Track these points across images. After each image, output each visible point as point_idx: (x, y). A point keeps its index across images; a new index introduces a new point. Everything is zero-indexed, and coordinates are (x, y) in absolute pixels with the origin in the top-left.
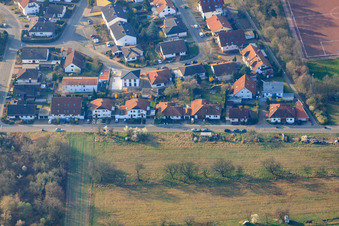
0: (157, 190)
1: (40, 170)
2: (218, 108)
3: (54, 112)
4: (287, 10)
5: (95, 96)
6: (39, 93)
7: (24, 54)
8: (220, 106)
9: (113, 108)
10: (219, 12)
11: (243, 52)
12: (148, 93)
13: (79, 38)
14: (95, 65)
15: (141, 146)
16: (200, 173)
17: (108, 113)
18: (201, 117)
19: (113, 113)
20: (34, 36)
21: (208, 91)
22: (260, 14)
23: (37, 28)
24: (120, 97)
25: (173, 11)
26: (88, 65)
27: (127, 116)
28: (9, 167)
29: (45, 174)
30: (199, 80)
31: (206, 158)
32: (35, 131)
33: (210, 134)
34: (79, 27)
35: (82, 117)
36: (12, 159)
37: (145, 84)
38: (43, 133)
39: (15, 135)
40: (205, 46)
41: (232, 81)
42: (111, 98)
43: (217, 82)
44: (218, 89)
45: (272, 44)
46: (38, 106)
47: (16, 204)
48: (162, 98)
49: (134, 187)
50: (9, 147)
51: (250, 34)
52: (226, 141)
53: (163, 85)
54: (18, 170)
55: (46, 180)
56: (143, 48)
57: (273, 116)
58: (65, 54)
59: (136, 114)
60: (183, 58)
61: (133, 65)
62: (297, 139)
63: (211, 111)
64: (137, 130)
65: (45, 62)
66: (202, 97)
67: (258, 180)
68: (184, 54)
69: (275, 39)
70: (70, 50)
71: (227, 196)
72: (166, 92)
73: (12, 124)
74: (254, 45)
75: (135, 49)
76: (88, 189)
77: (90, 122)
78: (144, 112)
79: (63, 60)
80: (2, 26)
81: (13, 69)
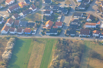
3: (81, 34)
5: (95, 29)
6: (77, 27)
7: (75, 15)
9: (100, 34)
13: (93, 10)
14: (96, 19)
17: (98, 35)
20: (79, 9)
23: (80, 6)
24: (102, 30)
26: (94, 19)
28: (64, 50)
29: (75, 53)
32: (74, 39)
34: (93, 7)
35: (90, 36)
36: (66, 47)
38: (77, 40)
39: (68, 40)
42: (99, 30)
46: (77, 31)
47: (65, 62)
49: (102, 59)
50: (66, 44)
54: (67, 51)
55: (75, 55)
58: (88, 15)
65: (81, 17)
70: (89, 14)
73: (68, 36)
76: (88, 59)
77: (92, 38)
79: (87, 17)
80: (70, 5)
81: (71, 19)
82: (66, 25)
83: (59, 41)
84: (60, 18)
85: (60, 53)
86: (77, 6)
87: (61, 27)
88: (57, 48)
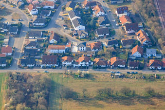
0: (93, 102)
1: (36, 92)
2: (124, 61)
3: (44, 63)
4: (159, 13)
5: (64, 55)
6: (36, 53)
7: (30, 34)
8: (125, 60)
9: (73, 61)
10: (126, 14)
11: (137, 34)
12: (90, 54)
13: (57, 26)
14: (64, 40)
15: (86, 80)
16: (114, 94)
17: (70, 64)
18: (116, 66)
19: (73, 63)
20: (35, 25)
21: (119, 53)
22: (146, 15)
23: (36, 21)
24: (76, 55)
25: (103, 13)
26: (61, 40)
27: (79, 65)
28: (21, 90)
29: (38, 93)
30: (115, 48)
31: (118, 86)
32: (34, 72)
33: (119, 74)
34: (57, 21)
35: (57, 65)
36: (23, 85)
37: (89, 49)
38: (38, 73)
39: (24, 74)
40: (119, 31)
41: (131, 48)
42: (71, 56)
43: (124, 48)
44: (124, 52)
45: (151, 30)
46: (36, 60)
47: (24, 108)
48: (96, 56)
49: (82, 100)
50: (21, 80)
51: (140, 25)
52: (127, 78)
53: (97, 50)
54: (25, 91)
55: (39, 96)
56: (88, 32)
57: (151, 66)
58: (50, 34)
59: (84, 64)
60: (107, 37)
61: (83, 39)
62: (163, 77)
63: (121, 63)
64: (84, 72)
65: (40, 38)
66: (116, 56)
67: (143, 97)
68: (108, 34)
69: (153, 27)
70: (52, 32)
71: (128, 105)
72: (99, 53)
73: (23, 68)
74: (142, 30)
75: (84, 32)
76: (60, 101)
77: (61, 68)
78: (88, 63)
79: (49, 37)
80: (19, 20)
81: (24, 41)
82: (17, 51)
83: (11, 76)
84: (6, 40)
85: (15, 95)
86: (32, 20)
87: (11, 54)
88: (9, 88)
